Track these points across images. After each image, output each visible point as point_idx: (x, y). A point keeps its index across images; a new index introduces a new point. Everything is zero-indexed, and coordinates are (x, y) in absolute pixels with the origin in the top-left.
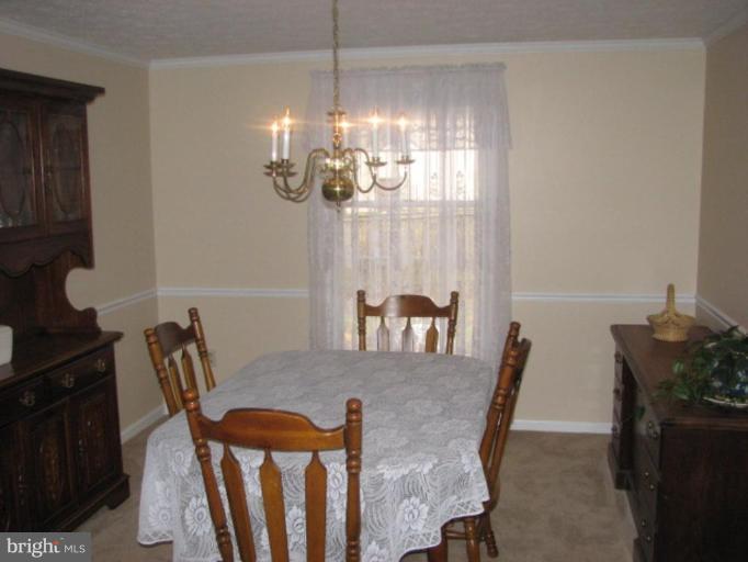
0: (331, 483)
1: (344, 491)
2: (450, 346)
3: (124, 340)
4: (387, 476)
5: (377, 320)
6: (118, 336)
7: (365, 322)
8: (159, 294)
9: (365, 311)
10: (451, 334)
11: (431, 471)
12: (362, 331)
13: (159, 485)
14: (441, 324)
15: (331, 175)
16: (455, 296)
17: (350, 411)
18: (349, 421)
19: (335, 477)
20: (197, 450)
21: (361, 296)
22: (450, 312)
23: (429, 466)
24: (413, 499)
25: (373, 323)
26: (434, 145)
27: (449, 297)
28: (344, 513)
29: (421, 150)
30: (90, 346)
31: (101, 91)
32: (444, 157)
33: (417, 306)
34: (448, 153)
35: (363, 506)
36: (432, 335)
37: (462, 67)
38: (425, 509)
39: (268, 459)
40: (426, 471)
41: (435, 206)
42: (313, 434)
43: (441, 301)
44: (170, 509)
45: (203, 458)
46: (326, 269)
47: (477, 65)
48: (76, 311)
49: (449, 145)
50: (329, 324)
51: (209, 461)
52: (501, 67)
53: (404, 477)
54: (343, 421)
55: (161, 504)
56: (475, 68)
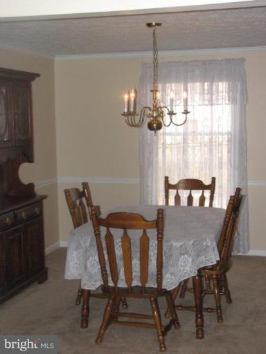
0: (151, 249)
1: (156, 252)
2: (211, 204)
3: (48, 199)
4: (174, 245)
5: (175, 191)
6: (45, 197)
7: (168, 192)
8: (58, 181)
9: (168, 186)
10: (212, 198)
11: (193, 244)
12: (167, 197)
13: (75, 253)
14: (207, 194)
15: (152, 119)
16: (214, 179)
17: (159, 214)
18: (158, 218)
19: (152, 246)
20: (95, 232)
21: (167, 179)
22: (211, 187)
23: (192, 241)
24: (185, 255)
25: (172, 193)
26: (206, 102)
27: (211, 180)
28: (156, 261)
29: (200, 105)
30: (32, 201)
31: (38, 75)
32: (212, 109)
33: (195, 184)
34: (214, 107)
35: (164, 258)
36: (202, 199)
37: (222, 60)
38: (190, 260)
39: (125, 233)
40: (191, 243)
41: (207, 135)
42: (143, 223)
43: (207, 182)
44: (80, 264)
45: (98, 235)
46: (149, 168)
47: (230, 60)
48: (24, 185)
49: (214, 102)
50: (150, 197)
51: (100, 237)
52: (243, 60)
53: (181, 246)
54: (155, 218)
55: (76, 261)
56: (228, 61)
